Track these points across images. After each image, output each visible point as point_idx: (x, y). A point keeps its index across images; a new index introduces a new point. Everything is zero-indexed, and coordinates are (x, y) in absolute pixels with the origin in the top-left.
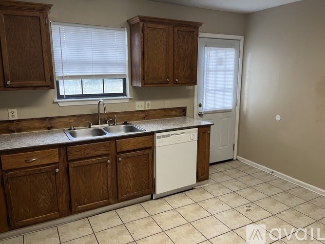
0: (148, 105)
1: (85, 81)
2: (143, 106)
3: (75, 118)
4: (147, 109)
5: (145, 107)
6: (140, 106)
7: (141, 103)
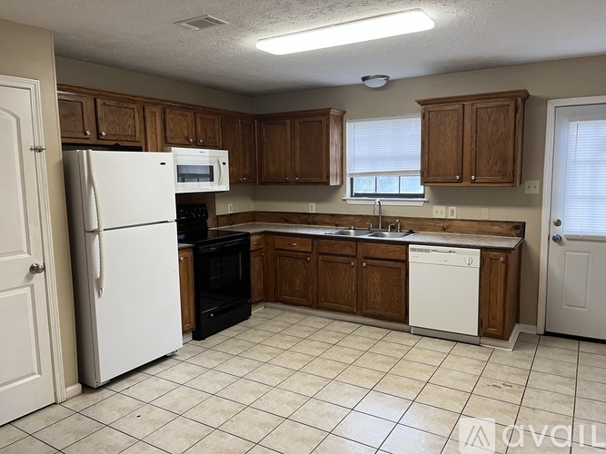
0: (452, 212)
1: (379, 178)
2: (444, 212)
3: (361, 218)
4: (450, 217)
5: (447, 213)
6: (439, 212)
7: (443, 208)
